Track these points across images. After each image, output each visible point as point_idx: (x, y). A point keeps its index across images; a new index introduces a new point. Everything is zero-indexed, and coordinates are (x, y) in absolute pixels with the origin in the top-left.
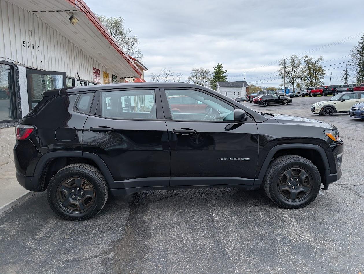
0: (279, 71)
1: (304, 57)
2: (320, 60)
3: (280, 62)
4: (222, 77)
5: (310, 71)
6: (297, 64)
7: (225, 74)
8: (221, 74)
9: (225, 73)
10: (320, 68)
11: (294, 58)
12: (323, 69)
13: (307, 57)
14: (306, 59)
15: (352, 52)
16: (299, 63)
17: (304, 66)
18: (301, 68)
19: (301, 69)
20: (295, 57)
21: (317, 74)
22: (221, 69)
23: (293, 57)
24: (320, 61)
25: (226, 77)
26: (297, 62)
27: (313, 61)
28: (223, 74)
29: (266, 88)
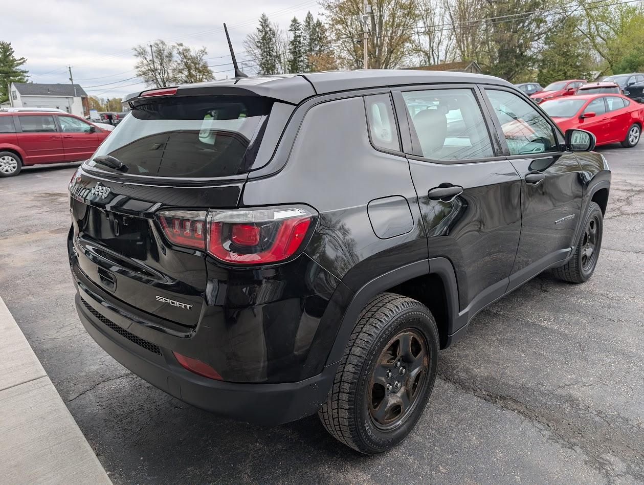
0: (137, 67)
1: (176, 45)
2: (204, 52)
3: (136, 50)
4: (15, 74)
5: (189, 71)
6: (167, 56)
7: (21, 68)
8: (12, 66)
9: (20, 64)
10: (205, 67)
11: (161, 45)
12: (209, 68)
13: (181, 45)
14: (181, 48)
15: (246, 44)
16: (170, 56)
17: (179, 62)
18: (174, 65)
19: (175, 67)
20: (162, 43)
21: (201, 76)
22: (10, 55)
23: (158, 42)
24: (203, 55)
25: (26, 74)
26: (166, 53)
27: (193, 53)
28: (18, 68)
29: (108, 100)
